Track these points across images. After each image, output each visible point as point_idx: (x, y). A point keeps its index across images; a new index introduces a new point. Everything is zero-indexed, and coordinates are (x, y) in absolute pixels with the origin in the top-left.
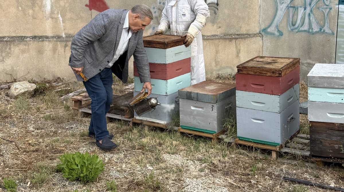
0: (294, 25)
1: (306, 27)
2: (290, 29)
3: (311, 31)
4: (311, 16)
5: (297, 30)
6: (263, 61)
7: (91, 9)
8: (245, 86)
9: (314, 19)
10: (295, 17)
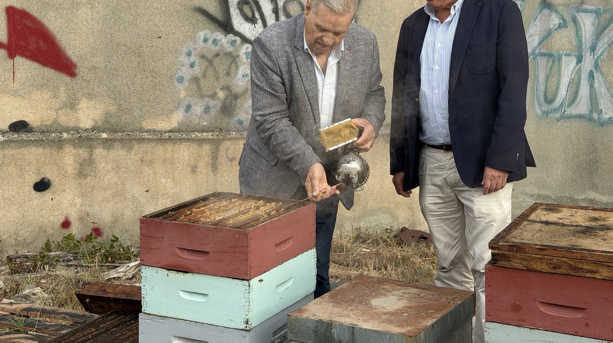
0: (549, 101)
1: (582, 107)
2: (539, 112)
3: (596, 118)
4: (595, 77)
5: (558, 115)
6: (561, 221)
7: (12, 55)
8: (516, 308)
9: (603, 85)
10: (554, 79)
